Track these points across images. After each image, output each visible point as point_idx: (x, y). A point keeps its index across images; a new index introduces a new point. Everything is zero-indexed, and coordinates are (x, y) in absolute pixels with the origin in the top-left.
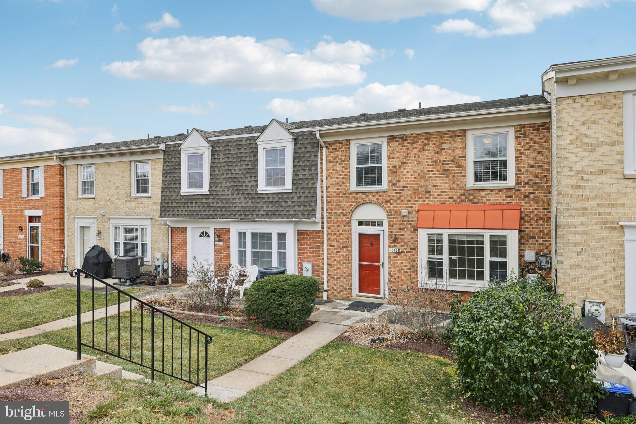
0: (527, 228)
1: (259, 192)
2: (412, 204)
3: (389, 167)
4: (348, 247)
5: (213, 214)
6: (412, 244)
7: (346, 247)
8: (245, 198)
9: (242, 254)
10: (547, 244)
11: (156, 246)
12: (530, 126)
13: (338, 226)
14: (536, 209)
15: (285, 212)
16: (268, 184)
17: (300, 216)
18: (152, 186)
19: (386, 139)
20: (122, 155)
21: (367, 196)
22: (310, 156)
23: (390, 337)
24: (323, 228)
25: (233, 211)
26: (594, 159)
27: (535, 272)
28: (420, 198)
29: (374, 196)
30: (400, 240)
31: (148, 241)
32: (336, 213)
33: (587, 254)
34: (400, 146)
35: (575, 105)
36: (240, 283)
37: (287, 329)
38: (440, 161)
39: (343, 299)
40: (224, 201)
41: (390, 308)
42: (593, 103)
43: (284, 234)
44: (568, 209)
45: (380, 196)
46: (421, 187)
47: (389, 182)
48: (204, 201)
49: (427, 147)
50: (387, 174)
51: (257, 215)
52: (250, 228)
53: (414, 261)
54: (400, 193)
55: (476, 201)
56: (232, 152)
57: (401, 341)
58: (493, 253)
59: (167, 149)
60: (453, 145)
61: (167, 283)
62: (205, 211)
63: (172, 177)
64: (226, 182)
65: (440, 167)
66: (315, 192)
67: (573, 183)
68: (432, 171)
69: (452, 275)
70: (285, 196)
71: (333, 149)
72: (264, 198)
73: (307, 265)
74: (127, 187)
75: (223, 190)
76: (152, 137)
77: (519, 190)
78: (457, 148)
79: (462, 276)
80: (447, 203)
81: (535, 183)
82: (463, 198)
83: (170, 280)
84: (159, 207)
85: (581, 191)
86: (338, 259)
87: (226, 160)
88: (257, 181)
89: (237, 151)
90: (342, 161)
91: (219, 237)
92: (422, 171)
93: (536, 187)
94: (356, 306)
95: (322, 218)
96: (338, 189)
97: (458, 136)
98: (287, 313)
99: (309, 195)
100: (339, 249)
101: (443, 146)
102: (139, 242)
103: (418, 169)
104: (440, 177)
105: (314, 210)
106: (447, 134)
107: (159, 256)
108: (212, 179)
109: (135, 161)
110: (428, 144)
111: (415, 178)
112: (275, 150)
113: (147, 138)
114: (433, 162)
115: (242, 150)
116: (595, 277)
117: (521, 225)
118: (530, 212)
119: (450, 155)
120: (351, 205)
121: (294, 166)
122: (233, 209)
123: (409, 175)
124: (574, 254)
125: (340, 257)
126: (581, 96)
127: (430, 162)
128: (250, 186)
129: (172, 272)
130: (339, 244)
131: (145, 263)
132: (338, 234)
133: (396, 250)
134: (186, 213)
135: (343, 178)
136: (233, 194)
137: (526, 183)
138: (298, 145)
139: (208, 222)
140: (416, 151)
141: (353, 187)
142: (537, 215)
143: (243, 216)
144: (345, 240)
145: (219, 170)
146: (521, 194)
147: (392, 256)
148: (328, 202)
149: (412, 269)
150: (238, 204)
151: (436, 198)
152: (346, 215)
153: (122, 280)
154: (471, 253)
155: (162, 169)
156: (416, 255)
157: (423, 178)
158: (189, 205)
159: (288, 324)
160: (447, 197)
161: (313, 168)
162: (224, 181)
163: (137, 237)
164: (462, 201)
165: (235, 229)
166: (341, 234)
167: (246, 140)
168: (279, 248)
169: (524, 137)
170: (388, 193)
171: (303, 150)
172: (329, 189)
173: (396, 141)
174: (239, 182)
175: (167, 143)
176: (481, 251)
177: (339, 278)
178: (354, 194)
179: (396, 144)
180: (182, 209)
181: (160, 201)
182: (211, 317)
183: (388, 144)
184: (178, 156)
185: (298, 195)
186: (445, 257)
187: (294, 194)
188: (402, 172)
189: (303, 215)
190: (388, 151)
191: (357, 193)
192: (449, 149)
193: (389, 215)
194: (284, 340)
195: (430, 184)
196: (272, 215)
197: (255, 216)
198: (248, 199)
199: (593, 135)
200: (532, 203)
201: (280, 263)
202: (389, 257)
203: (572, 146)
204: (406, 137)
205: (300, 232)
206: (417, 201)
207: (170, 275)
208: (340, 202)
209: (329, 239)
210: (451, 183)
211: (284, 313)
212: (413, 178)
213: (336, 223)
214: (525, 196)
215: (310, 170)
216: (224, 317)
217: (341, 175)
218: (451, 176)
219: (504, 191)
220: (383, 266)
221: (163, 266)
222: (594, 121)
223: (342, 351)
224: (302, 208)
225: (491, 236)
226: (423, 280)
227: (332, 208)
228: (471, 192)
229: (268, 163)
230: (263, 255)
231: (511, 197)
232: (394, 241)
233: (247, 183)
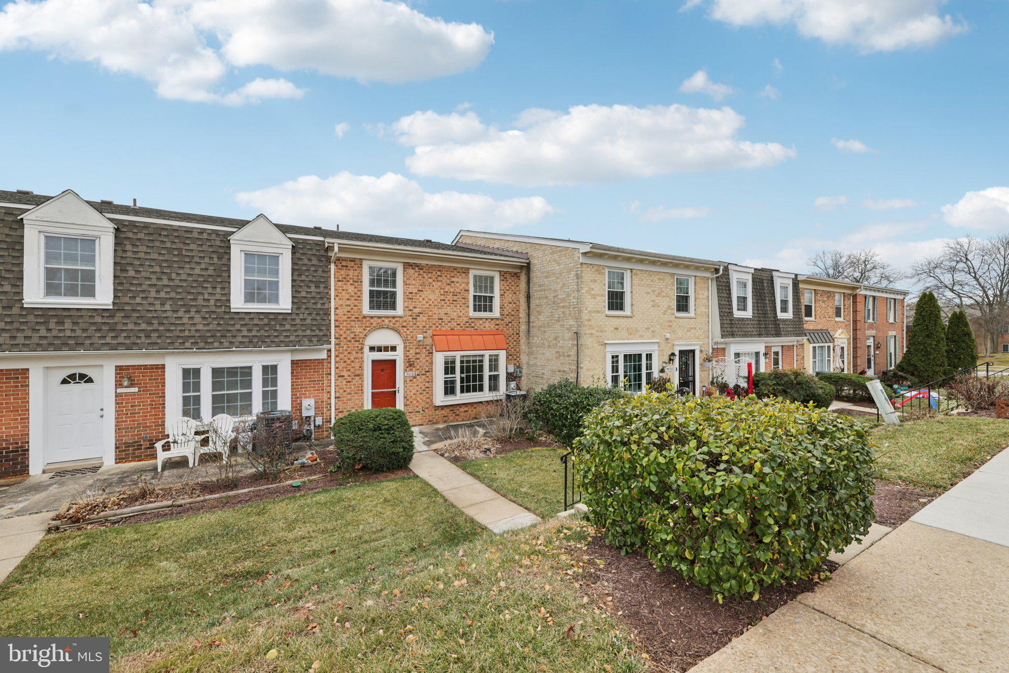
1: (232, 311)
2: (427, 329)
3: (404, 293)
4: (360, 376)
5: (128, 342)
6: (427, 366)
7: (358, 375)
8: (204, 318)
9: (191, 401)
10: (519, 361)
12: (509, 273)
13: (349, 353)
14: (513, 334)
15: (282, 338)
16: (249, 300)
17: (307, 342)
19: (402, 264)
21: (383, 321)
22: (316, 271)
24: (329, 356)
25: (178, 337)
26: (595, 303)
27: (514, 380)
28: (434, 324)
29: (390, 321)
30: (415, 364)
32: (346, 338)
33: (592, 361)
34: (416, 274)
35: (588, 269)
38: (450, 292)
40: (155, 322)
42: (596, 270)
43: (275, 367)
45: (397, 321)
46: (435, 314)
47: (404, 307)
48: (98, 319)
49: (440, 279)
50: (402, 300)
51: (231, 343)
52: (210, 362)
53: (428, 382)
54: (416, 319)
55: (476, 327)
56: (168, 245)
58: (490, 369)
60: (460, 280)
62: (103, 337)
64: (158, 292)
65: (450, 297)
67: (587, 318)
68: (444, 300)
69: (463, 390)
70: (281, 317)
71: (342, 266)
72: (242, 319)
73: (308, 402)
75: (151, 304)
77: (502, 320)
78: (462, 283)
79: (469, 390)
80: (456, 329)
81: (512, 315)
82: (467, 325)
85: (590, 323)
86: (348, 391)
87: (154, 256)
89: (180, 246)
90: (354, 281)
91: (130, 379)
92: (436, 300)
93: (512, 318)
96: (348, 312)
97: (463, 273)
99: (318, 318)
100: (349, 379)
101: (453, 279)
103: (432, 297)
104: (450, 306)
105: (329, 335)
106: (456, 269)
108: (121, 284)
110: (441, 276)
111: (430, 305)
112: (262, 257)
114: (444, 292)
115: (193, 247)
117: (507, 346)
119: (458, 287)
120: (364, 330)
121: (293, 281)
122: (177, 333)
123: (424, 302)
125: (350, 388)
127: (442, 292)
128: (212, 302)
130: (349, 373)
132: (349, 362)
133: (411, 374)
135: (356, 300)
136: (175, 311)
137: (507, 315)
138: (298, 255)
139: (99, 356)
140: (430, 280)
141: (366, 310)
142: (513, 339)
143: (202, 345)
144: (357, 368)
145: (137, 272)
146: (504, 323)
147: (408, 380)
148: (336, 327)
149: (429, 390)
150: (187, 327)
151: (447, 324)
152: (359, 341)
154: (474, 371)
156: (430, 377)
157: (436, 305)
158: (52, 326)
160: (456, 324)
161: (322, 286)
162: (153, 290)
164: (466, 327)
165: (176, 364)
166: (353, 362)
168: (265, 383)
169: (506, 280)
170: (405, 319)
171: (306, 261)
172: (338, 311)
173: (413, 269)
174: (189, 293)
176: (481, 368)
178: (368, 318)
179: (412, 271)
180: (27, 333)
183: (404, 270)
185: (301, 316)
186: (458, 375)
187: (295, 315)
188: (418, 299)
189: (310, 341)
190: (403, 276)
191: (372, 317)
192: (457, 282)
193: (405, 341)
195: (442, 312)
196: (260, 343)
197: (226, 344)
198: (209, 320)
199: (595, 289)
200: (510, 329)
202: (405, 381)
204: (422, 266)
205: (295, 364)
206: (431, 327)
208: (351, 327)
209: (337, 368)
210: (458, 312)
212: (427, 306)
213: (346, 350)
214: (506, 325)
215: (318, 287)
217: (352, 296)
218: (458, 305)
219: (494, 320)
220: (399, 391)
224: (308, 332)
225: (490, 355)
226: (440, 398)
227: (342, 332)
228: (473, 320)
229: (248, 271)
230: (232, 398)
231: (498, 325)
232: (410, 365)
233: (206, 297)
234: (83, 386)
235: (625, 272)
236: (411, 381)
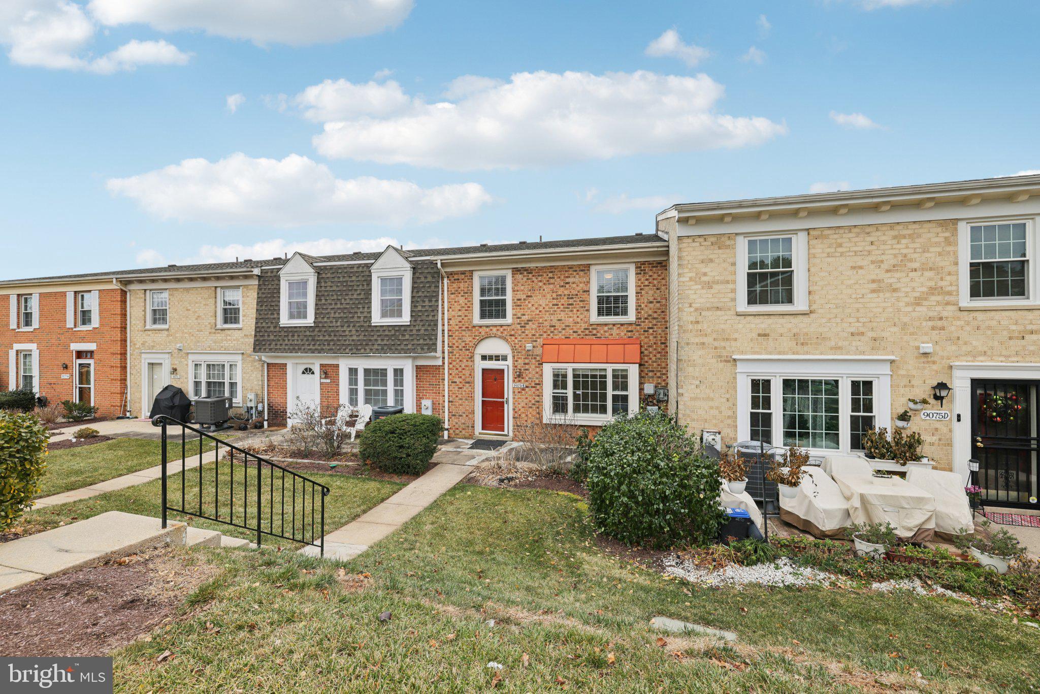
0: (647, 362)
1: (373, 324)
2: (537, 338)
3: (513, 300)
4: (471, 383)
5: (319, 348)
6: (537, 378)
7: (468, 383)
8: (357, 331)
9: (353, 392)
10: (664, 377)
11: (248, 385)
12: (649, 263)
13: (461, 361)
14: (655, 343)
15: (402, 346)
16: (384, 315)
17: (420, 351)
18: (244, 316)
19: (511, 270)
20: (204, 279)
21: (491, 330)
22: (430, 287)
23: (519, 475)
24: (444, 363)
25: (343, 344)
26: (711, 296)
27: (654, 405)
28: (545, 332)
29: (498, 330)
30: (524, 375)
31: (238, 379)
32: (458, 347)
33: (705, 386)
34: (525, 279)
35: (694, 244)
36: (351, 424)
37: (408, 473)
38: (565, 295)
39: (465, 438)
40: (332, 334)
41: (515, 444)
42: (710, 244)
43: (402, 370)
44: (688, 344)
45: (505, 330)
46: (546, 320)
47: (514, 315)
48: (308, 333)
49: (552, 281)
50: (511, 308)
51: (371, 349)
52: (362, 364)
53: (538, 396)
54: (525, 327)
55: (599, 335)
56: (341, 279)
57: (529, 479)
58: (615, 388)
59: (263, 275)
60: (577, 280)
61: (262, 426)
62: (309, 345)
63: (269, 307)
64: (335, 313)
65: (564, 301)
66: (436, 325)
67: (693, 319)
68: (557, 305)
69: (577, 409)
70: (403, 329)
71: (455, 280)
72: (378, 331)
73: (427, 403)
74: (211, 316)
75: (331, 322)
76: (241, 260)
77: (639, 325)
78: (581, 283)
79: (586, 410)
80: (571, 337)
81: (654, 318)
82: (587, 332)
83: (266, 423)
84: (252, 340)
85: (699, 327)
86: (460, 396)
87: (334, 288)
88: (370, 312)
89: (347, 279)
90: (464, 293)
91: (326, 373)
92: (547, 305)
93: (654, 322)
94: (480, 444)
95: (443, 352)
96: (460, 322)
97: (582, 271)
98: (408, 455)
99: (429, 328)
100: (461, 385)
101: (568, 280)
102: (227, 381)
103: (543, 302)
104: (564, 311)
105: (435, 344)
106: (571, 268)
107: (251, 396)
108: (318, 309)
109: (222, 287)
110: (553, 278)
111: (540, 311)
112: (391, 279)
113: (235, 261)
114: (557, 295)
115: (354, 278)
116: (712, 408)
117: (641, 359)
118: (649, 346)
119: (574, 289)
120: (474, 339)
121: (413, 297)
122: (342, 342)
123: (534, 308)
124: (694, 387)
125: (462, 394)
126: (700, 236)
127: (554, 295)
128: (362, 318)
129: (268, 414)
130: (460, 380)
131: (234, 405)
132: (460, 369)
133: (520, 385)
134: (287, 348)
135: (466, 310)
136: (342, 326)
137: (646, 319)
138: (417, 275)
139: (313, 357)
140: (541, 284)
141: (477, 320)
142: (655, 349)
143: (354, 351)
144: (467, 375)
145: (326, 300)
146: (641, 328)
147: (516, 391)
148: (449, 336)
149: (538, 404)
150: (348, 337)
151: (560, 332)
152: (469, 350)
153: (205, 426)
154: (594, 387)
155: (256, 296)
156: (540, 390)
157: (548, 311)
158: (290, 338)
159: (409, 467)
160: (571, 331)
161: (434, 299)
162: (332, 312)
163: (223, 374)
164: (586, 335)
165: (344, 365)
166: (464, 369)
167: (358, 267)
168: (396, 385)
169: (644, 273)
170: (513, 327)
171: (423, 279)
172: (451, 322)
173: (521, 274)
174: (350, 313)
175: (263, 268)
176: (604, 385)
177: (461, 416)
178: (477, 328)
179: (521, 276)
180: (281, 342)
181: (253, 333)
182: (319, 464)
183: (513, 277)
184: (276, 282)
185: (417, 328)
186: (570, 392)
187: (412, 326)
188: (527, 305)
189: (422, 349)
190: (513, 283)
191: (481, 327)
192: (574, 283)
193: (513, 349)
194: (405, 485)
195: (554, 318)
196: (389, 350)
197: (368, 351)
198: (360, 332)
199: (710, 274)
200: (651, 337)
201: (396, 401)
202: (514, 392)
203: (692, 283)
204: (531, 270)
205: (419, 369)
206: (541, 335)
207: (266, 418)
208: (462, 336)
209: (451, 374)
210: (575, 318)
211: (404, 456)
212: (537, 312)
213: (458, 358)
214: (645, 331)
215: (430, 301)
216: (334, 463)
217: (463, 307)
218: (575, 310)
219: (626, 326)
220: (507, 402)
221: (256, 407)
222: (711, 261)
223: (469, 493)
224: (421, 342)
225: (613, 370)
226: (548, 415)
227: (454, 341)
228: (594, 327)
229: (383, 292)
230: (377, 393)
231: (631, 331)
232: (519, 376)
233: (359, 315)
234: (311, 376)
235: (794, 238)
236: (519, 392)
